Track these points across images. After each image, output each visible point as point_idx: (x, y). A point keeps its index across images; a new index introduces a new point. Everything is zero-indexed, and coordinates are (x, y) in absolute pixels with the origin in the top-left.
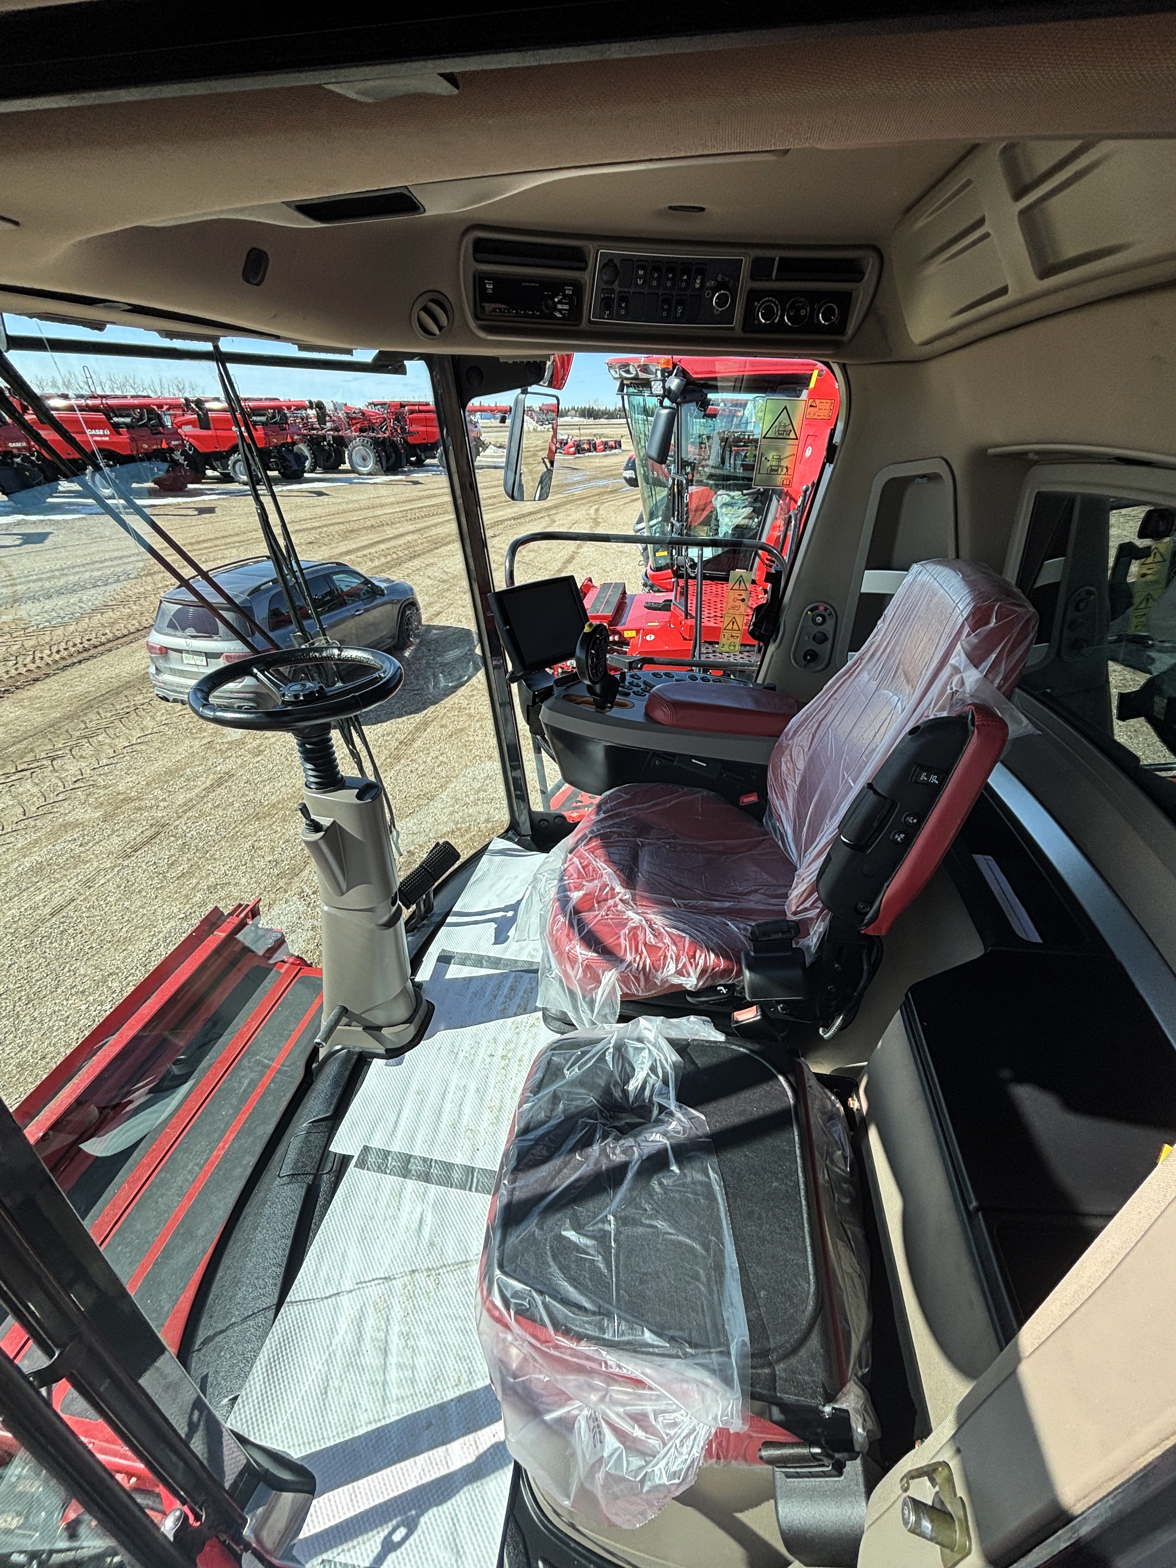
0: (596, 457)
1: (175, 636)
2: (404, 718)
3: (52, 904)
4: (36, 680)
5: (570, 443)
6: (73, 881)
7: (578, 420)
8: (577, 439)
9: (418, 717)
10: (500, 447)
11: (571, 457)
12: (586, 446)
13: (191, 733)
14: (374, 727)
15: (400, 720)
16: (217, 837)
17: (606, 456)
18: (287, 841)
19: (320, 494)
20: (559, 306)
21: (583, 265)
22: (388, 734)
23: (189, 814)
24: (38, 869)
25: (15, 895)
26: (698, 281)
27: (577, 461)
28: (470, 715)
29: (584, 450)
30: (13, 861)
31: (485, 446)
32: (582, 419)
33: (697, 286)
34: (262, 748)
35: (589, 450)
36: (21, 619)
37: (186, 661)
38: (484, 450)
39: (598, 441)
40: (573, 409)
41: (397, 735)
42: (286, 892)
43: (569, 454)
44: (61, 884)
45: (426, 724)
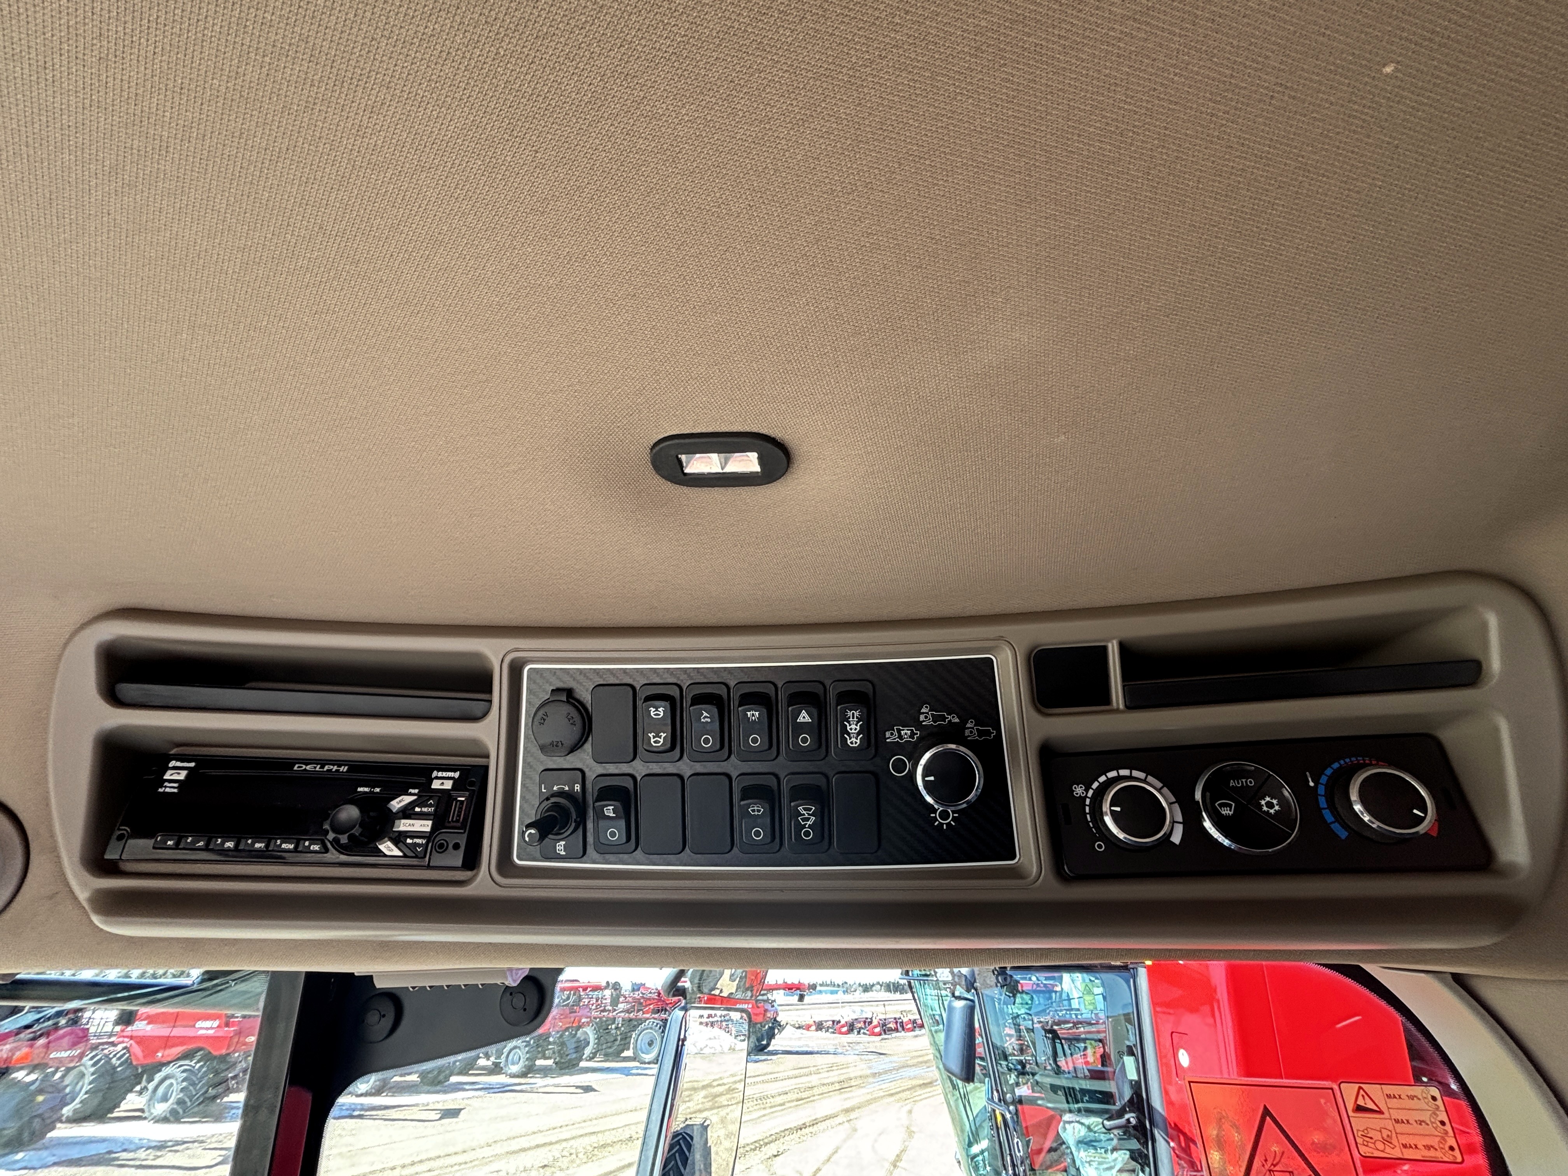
0: (904, 1038)
5: (875, 1022)
7: (885, 995)
8: (883, 1017)
10: (799, 1028)
11: (878, 1038)
12: (892, 1026)
17: (916, 1036)
19: (588, 1089)
20: (404, 825)
21: (480, 707)
26: (853, 727)
27: (883, 1043)
29: (891, 1030)
31: (781, 1027)
32: (888, 994)
33: (854, 741)
35: (896, 1030)
38: (780, 1032)
39: (905, 1020)
40: (878, 983)
43: (873, 1034)
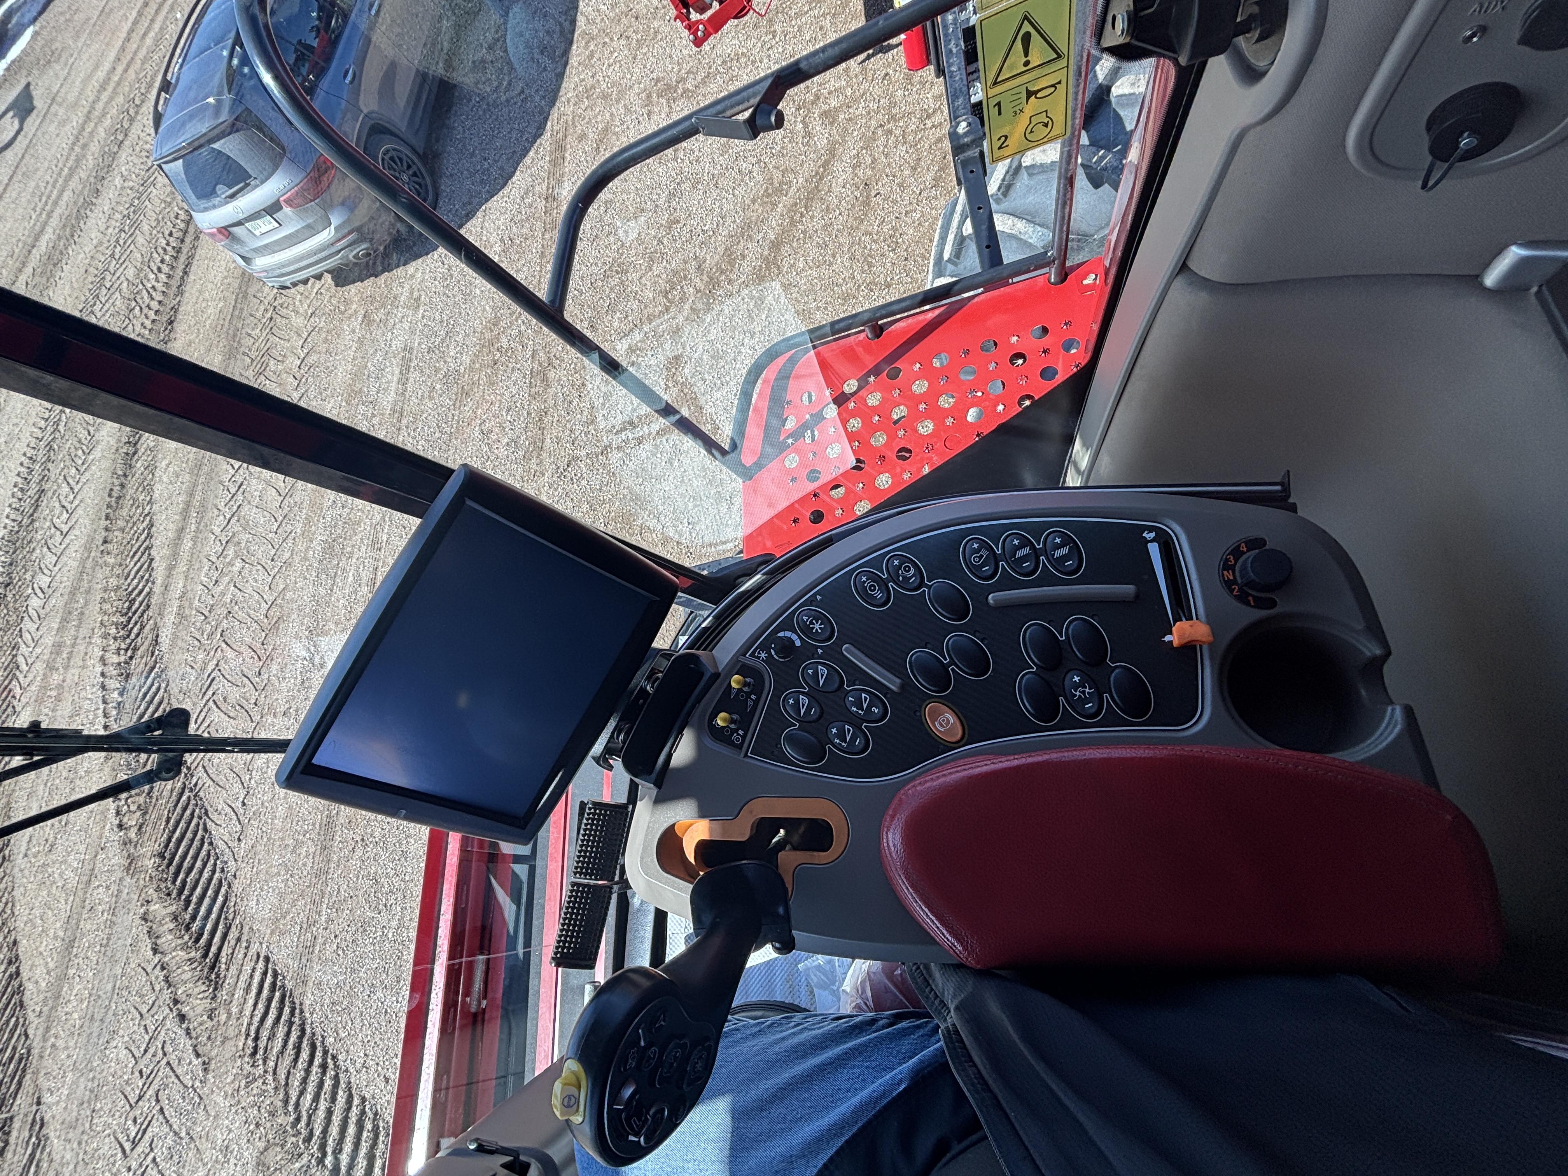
1: (214, 207)
2: (531, 153)
3: (364, 581)
4: (171, 322)
6: (363, 548)
9: (545, 142)
13: (342, 313)
14: (506, 190)
15: (528, 160)
16: (445, 437)
18: (509, 410)
22: (526, 193)
23: (404, 422)
24: (329, 548)
25: (333, 585)
28: (605, 96)
30: (307, 550)
34: (416, 294)
36: (101, 243)
37: (257, 233)
41: (537, 188)
42: (543, 475)
44: (356, 556)
45: (560, 147)
